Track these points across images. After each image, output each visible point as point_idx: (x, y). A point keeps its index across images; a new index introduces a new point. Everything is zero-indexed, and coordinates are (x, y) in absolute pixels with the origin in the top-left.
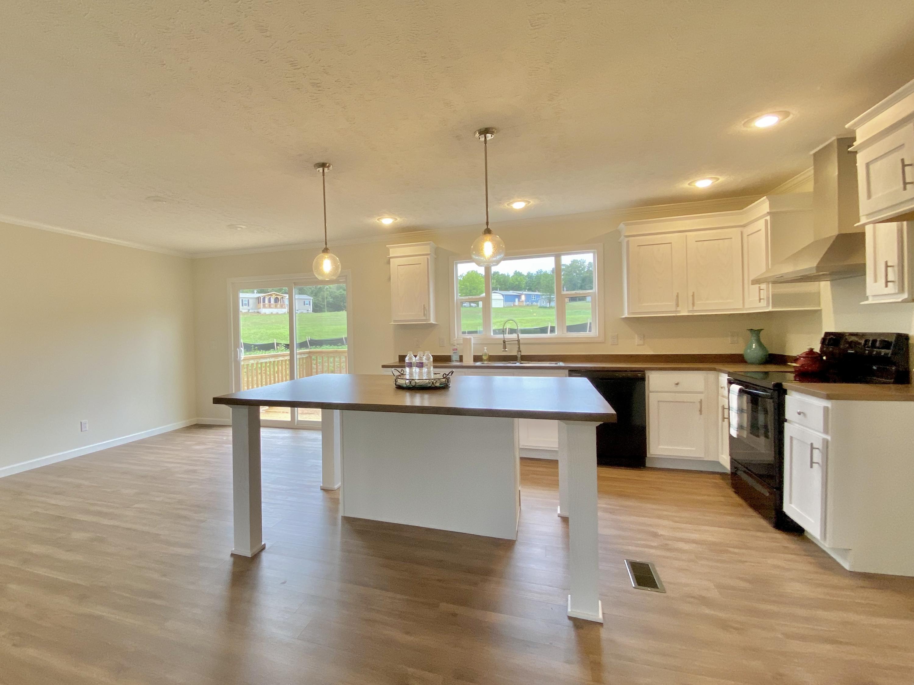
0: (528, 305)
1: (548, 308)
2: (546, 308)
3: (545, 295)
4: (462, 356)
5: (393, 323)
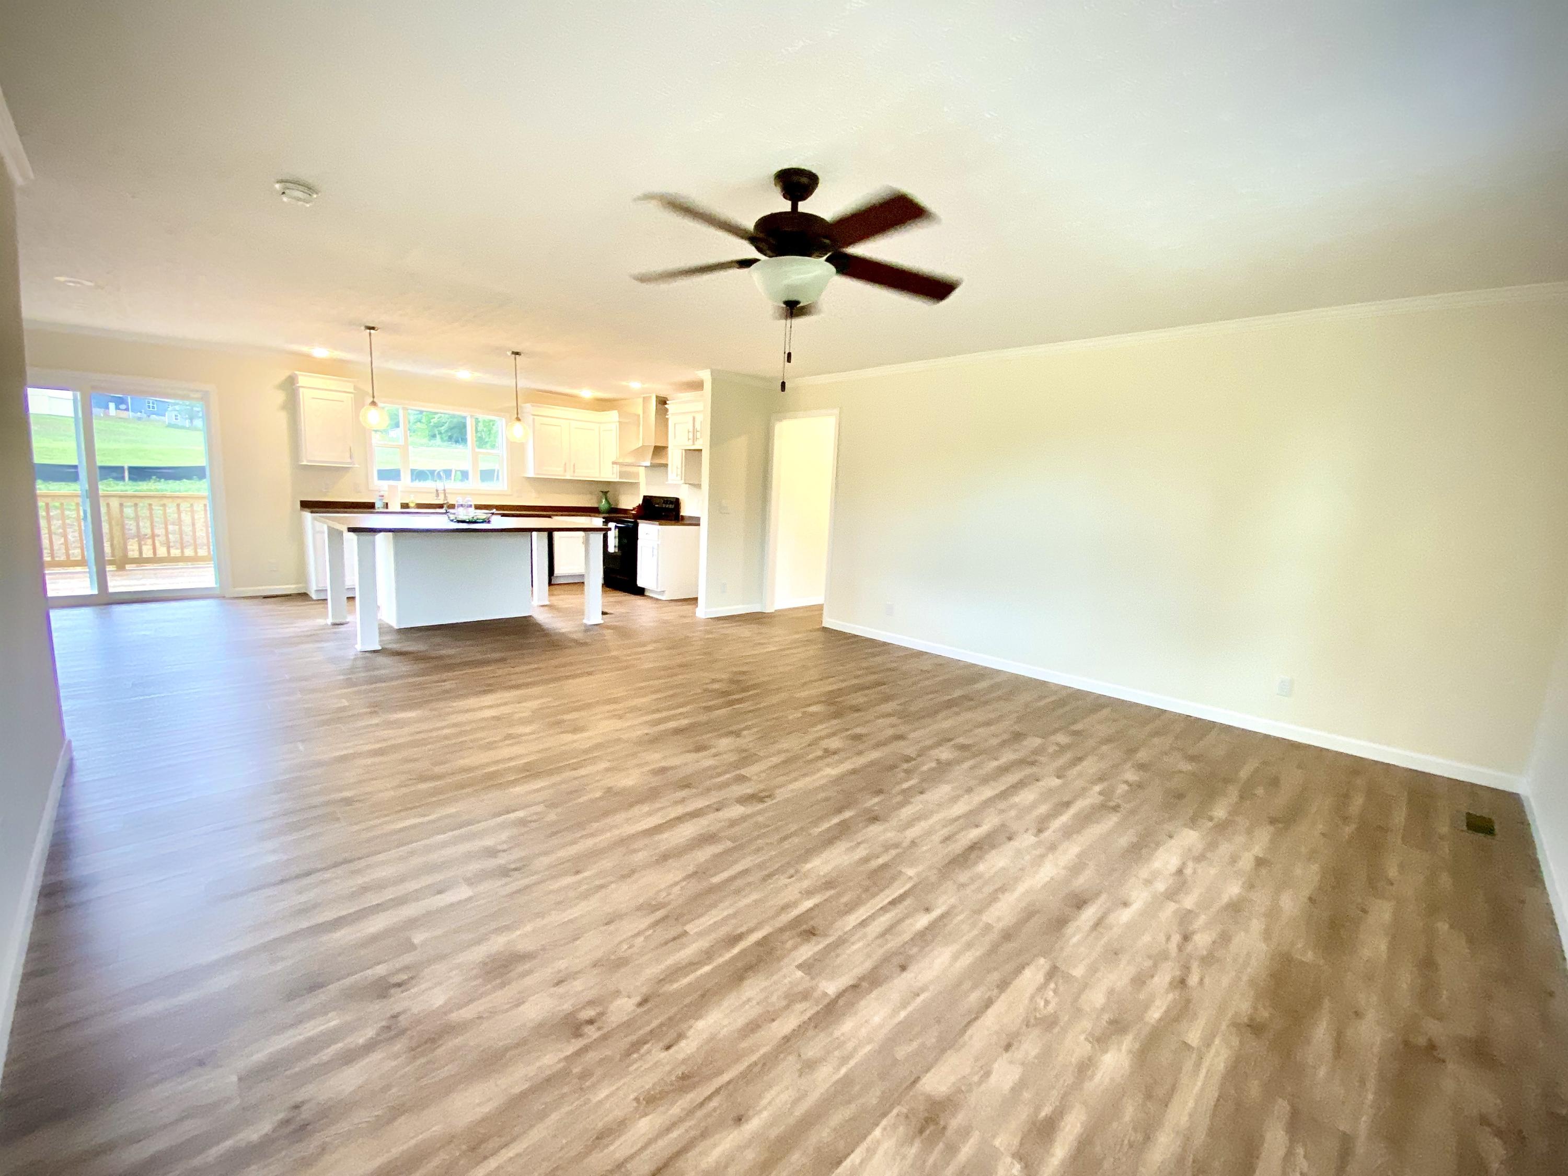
0: (139, 419)
1: (188, 429)
4: (387, 504)
5: (305, 463)
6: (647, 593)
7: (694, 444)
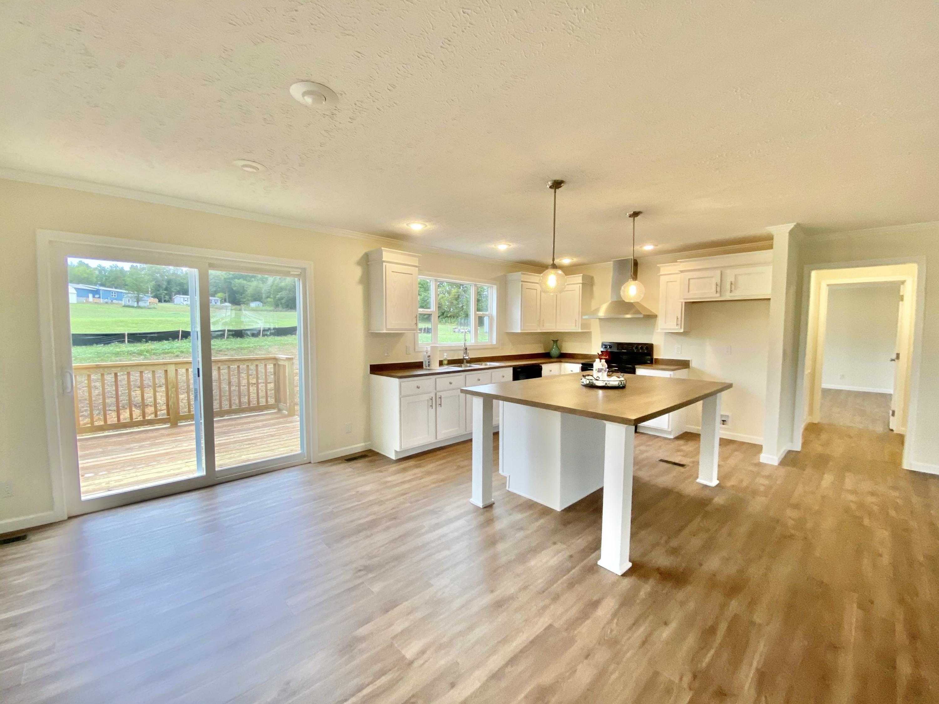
0: (107, 303)
1: (136, 307)
2: (133, 307)
3: (132, 294)
4: (429, 362)
5: (384, 331)
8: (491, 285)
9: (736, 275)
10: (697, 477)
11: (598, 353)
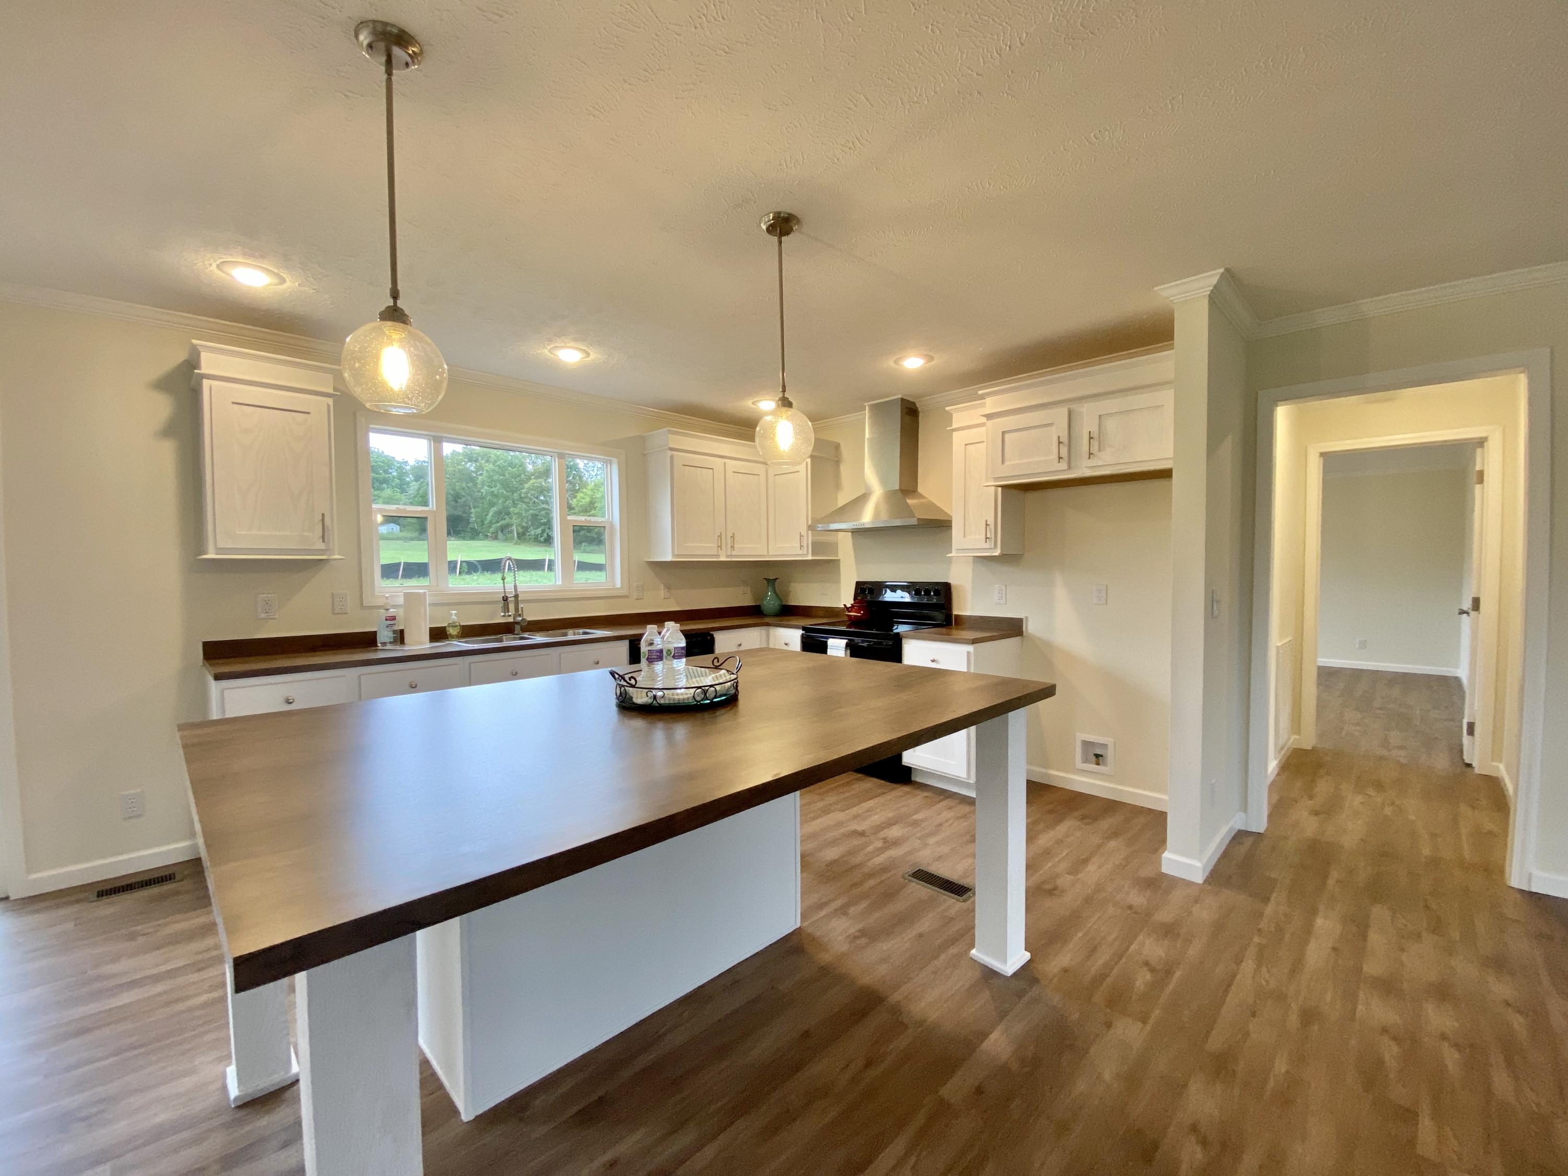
4: (402, 632)
5: (211, 555)
6: (916, 778)
7: (1069, 467)
8: (608, 458)
9: (1100, 416)
10: (972, 946)
11: (845, 605)
